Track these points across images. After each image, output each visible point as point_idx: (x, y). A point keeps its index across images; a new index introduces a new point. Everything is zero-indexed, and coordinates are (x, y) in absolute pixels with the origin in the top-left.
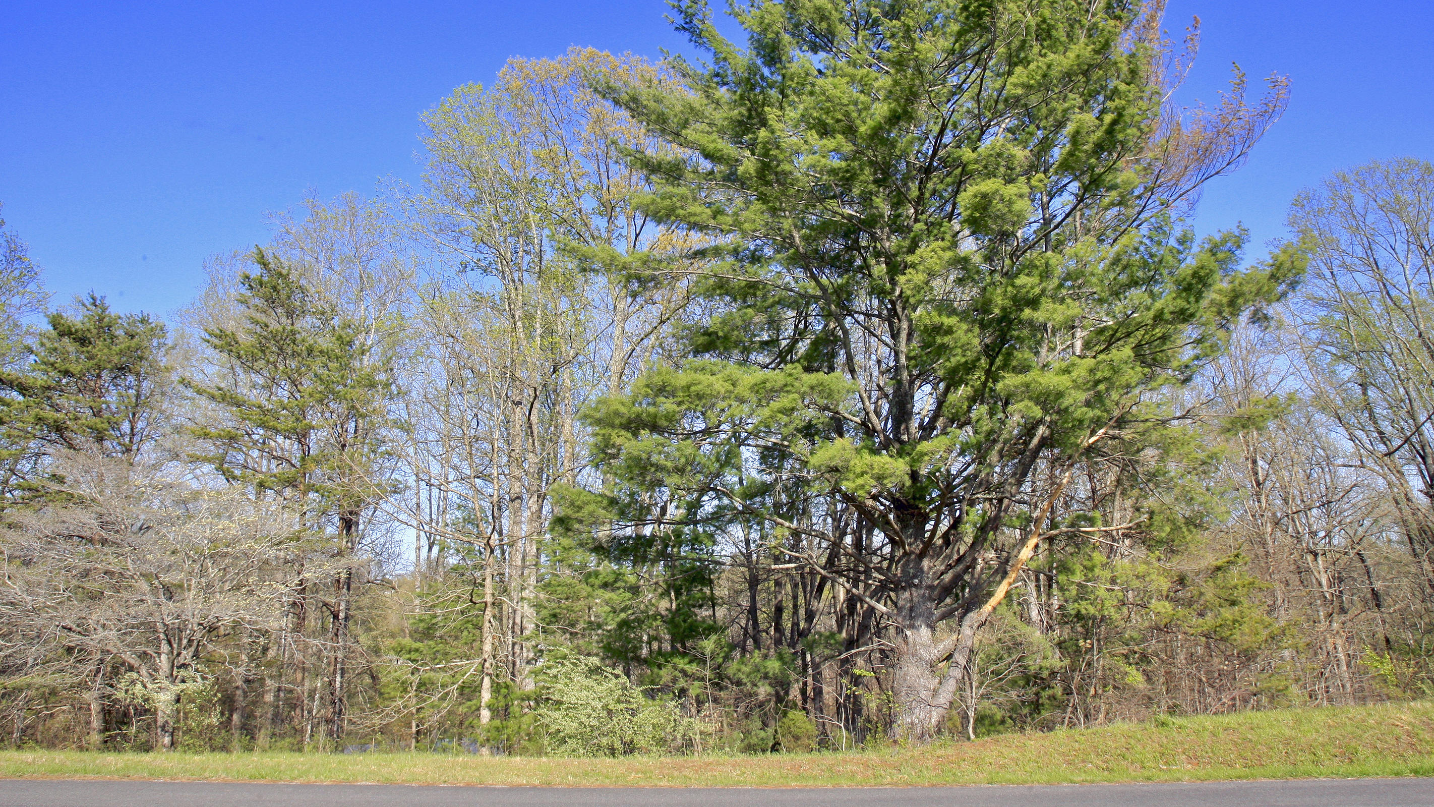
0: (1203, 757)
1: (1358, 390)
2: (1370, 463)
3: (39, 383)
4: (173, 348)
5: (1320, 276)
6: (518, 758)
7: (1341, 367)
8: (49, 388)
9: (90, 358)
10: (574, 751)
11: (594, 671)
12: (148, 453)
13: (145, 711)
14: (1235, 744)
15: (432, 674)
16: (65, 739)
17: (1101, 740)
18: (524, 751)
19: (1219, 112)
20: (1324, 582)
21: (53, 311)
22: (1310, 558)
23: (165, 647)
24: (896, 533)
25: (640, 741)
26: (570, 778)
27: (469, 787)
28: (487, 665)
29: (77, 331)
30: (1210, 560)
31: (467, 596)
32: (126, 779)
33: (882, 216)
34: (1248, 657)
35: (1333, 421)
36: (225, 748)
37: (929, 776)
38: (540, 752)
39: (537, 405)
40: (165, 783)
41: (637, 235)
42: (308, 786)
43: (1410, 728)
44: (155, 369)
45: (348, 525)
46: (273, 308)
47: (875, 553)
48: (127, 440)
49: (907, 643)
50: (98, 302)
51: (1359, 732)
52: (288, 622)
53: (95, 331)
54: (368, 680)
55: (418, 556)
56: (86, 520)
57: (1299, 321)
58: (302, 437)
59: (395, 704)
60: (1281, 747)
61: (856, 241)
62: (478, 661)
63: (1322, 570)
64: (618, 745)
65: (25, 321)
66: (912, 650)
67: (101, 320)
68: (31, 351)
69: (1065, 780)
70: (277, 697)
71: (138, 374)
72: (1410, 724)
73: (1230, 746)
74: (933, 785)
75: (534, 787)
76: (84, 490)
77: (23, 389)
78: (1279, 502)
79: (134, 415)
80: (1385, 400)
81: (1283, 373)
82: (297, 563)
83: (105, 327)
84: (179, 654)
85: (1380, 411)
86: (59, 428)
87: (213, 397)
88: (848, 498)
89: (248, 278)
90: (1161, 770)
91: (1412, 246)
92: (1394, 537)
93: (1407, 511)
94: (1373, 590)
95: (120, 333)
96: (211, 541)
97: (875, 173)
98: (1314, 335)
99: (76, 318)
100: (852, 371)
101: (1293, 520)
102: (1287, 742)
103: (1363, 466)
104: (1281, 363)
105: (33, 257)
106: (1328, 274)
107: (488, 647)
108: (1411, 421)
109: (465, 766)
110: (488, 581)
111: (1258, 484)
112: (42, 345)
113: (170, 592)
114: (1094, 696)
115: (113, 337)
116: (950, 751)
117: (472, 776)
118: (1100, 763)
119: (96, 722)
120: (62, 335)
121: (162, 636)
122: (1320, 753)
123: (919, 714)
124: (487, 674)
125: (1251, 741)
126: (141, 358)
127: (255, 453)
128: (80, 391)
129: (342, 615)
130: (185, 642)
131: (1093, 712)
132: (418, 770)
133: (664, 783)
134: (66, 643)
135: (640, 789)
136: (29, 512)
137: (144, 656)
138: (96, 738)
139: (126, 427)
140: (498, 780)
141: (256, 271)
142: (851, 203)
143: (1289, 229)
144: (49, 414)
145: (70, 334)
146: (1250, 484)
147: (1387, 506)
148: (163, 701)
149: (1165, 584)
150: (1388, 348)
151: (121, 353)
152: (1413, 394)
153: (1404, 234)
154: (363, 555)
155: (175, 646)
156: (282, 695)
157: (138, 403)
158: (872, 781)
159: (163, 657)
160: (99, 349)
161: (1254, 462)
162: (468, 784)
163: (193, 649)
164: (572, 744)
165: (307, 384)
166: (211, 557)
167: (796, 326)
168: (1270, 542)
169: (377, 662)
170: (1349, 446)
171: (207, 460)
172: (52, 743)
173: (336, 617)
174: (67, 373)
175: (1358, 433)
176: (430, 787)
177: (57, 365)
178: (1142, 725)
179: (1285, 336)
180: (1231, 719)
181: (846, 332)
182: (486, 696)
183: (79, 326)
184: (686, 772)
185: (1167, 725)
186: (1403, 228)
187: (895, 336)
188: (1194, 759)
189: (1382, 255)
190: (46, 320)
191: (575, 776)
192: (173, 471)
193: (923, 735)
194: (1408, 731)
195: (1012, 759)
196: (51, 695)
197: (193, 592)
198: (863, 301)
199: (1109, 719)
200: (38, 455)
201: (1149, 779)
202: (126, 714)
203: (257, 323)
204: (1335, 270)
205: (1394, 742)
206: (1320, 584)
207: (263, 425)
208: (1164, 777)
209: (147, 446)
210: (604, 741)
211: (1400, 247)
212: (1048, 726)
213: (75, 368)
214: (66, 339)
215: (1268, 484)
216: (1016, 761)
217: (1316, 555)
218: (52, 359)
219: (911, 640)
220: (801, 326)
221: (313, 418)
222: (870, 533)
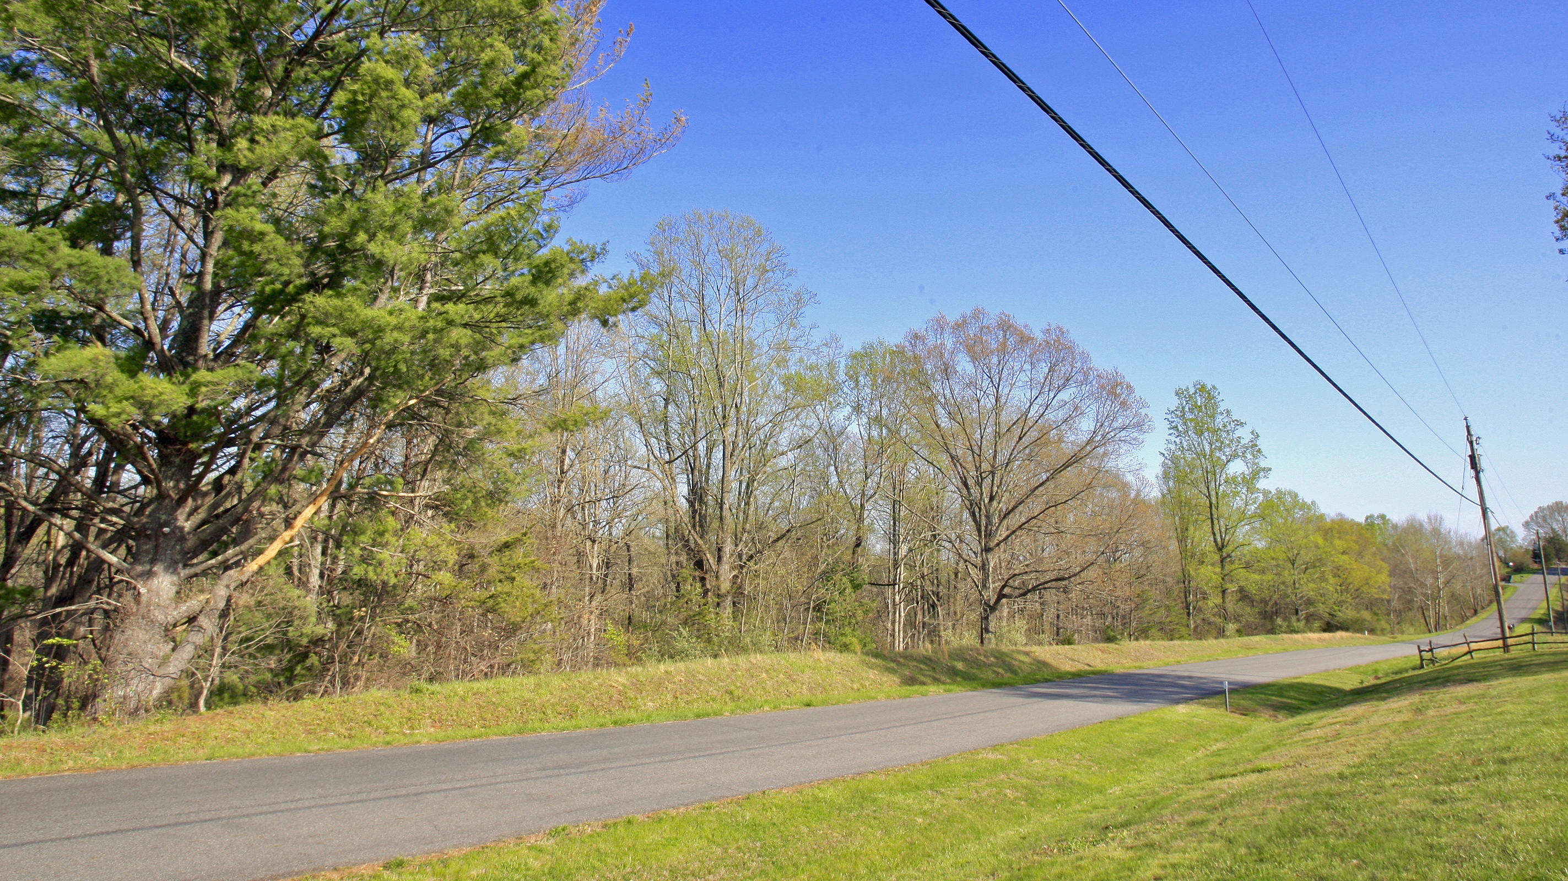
0: (447, 720)
1: (662, 403)
2: (655, 468)
5: (661, 298)
7: (655, 380)
14: (480, 707)
17: (350, 708)
19: (620, 119)
20: (595, 566)
22: (589, 543)
24: (152, 471)
30: (503, 536)
33: (228, 84)
34: (511, 630)
35: (635, 427)
37: (130, 755)
43: (621, 688)
47: (122, 492)
49: (138, 602)
51: (584, 692)
57: (634, 332)
60: (518, 708)
61: (184, 103)
63: (596, 555)
66: (143, 610)
69: (299, 750)
72: (623, 685)
73: (475, 709)
74: (133, 767)
78: (576, 491)
80: (679, 415)
81: (608, 375)
85: (674, 426)
88: (99, 425)
90: (404, 734)
91: (731, 292)
92: (658, 533)
93: (670, 511)
94: (630, 574)
97: (233, 31)
98: (642, 347)
100: (136, 264)
101: (583, 509)
102: (524, 704)
103: (648, 469)
104: (609, 366)
106: (666, 299)
108: (692, 438)
111: (562, 472)
114: (357, 664)
116: (168, 726)
118: (343, 731)
122: (549, 712)
123: (136, 686)
125: (494, 703)
131: (352, 680)
142: (190, 54)
143: (650, 247)
146: (554, 468)
147: (657, 506)
149: (451, 556)
150: (693, 373)
152: (699, 415)
153: (729, 279)
158: (46, 768)
161: (564, 452)
167: (72, 188)
168: (559, 527)
170: (643, 450)
175: (653, 440)
178: (397, 692)
179: (620, 345)
180: (482, 685)
181: (138, 211)
185: (421, 692)
186: (729, 275)
187: (208, 235)
188: (438, 722)
189: (709, 293)
193: (137, 709)
194: (620, 691)
195: (245, 732)
198: (176, 185)
199: (367, 687)
201: (388, 743)
204: (673, 294)
205: (607, 700)
206: (591, 566)
208: (403, 740)
211: (724, 290)
212: (297, 696)
215: (571, 473)
216: (248, 733)
217: (594, 542)
219: (144, 599)
220: (80, 190)
222: (119, 468)
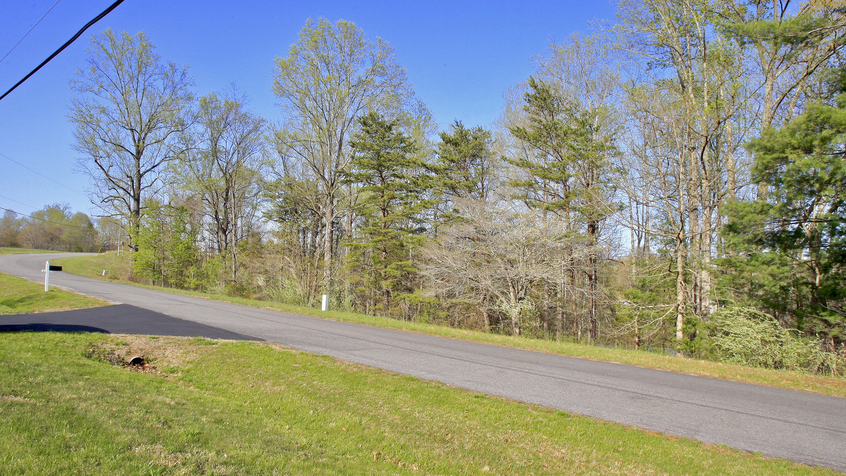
3: (442, 167)
4: (495, 142)
6: (703, 361)
8: (446, 169)
9: (460, 152)
10: (739, 361)
11: (754, 316)
12: (491, 197)
13: (505, 317)
15: (647, 311)
16: (476, 327)
18: (706, 358)
21: (441, 132)
23: (511, 289)
25: (787, 362)
26: (738, 376)
27: (673, 372)
28: (680, 308)
29: (452, 140)
31: (667, 268)
32: (504, 346)
36: (542, 337)
38: (716, 360)
39: (706, 148)
40: (520, 350)
41: (783, 12)
42: (585, 359)
44: (489, 154)
45: (593, 228)
46: (542, 111)
48: (481, 190)
50: (459, 124)
52: (567, 279)
53: (460, 139)
54: (609, 312)
55: (633, 246)
56: (470, 230)
58: (564, 182)
59: (626, 325)
62: (674, 306)
64: (770, 362)
65: (431, 139)
67: (461, 133)
68: (436, 153)
70: (563, 316)
71: (481, 158)
75: (715, 378)
76: (467, 216)
77: (436, 171)
79: (482, 178)
82: (569, 249)
83: (463, 135)
84: (518, 293)
86: (453, 188)
87: (518, 165)
89: (528, 95)
95: (471, 138)
96: (526, 238)
99: (451, 134)
105: (428, 107)
107: (680, 298)
109: (670, 361)
110: (679, 259)
112: (440, 149)
113: (512, 263)
115: (468, 141)
117: (676, 367)
119: (487, 322)
120: (447, 143)
121: (510, 284)
124: (680, 313)
126: (482, 149)
127: (540, 193)
128: (459, 169)
129: (593, 277)
130: (520, 287)
132: (643, 360)
133: (809, 389)
134: (472, 285)
135: (790, 391)
136: (448, 227)
137: (503, 293)
138: (487, 327)
139: (480, 184)
140: (692, 371)
141: (532, 92)
144: (448, 181)
145: (450, 142)
148: (514, 313)
151: (473, 148)
154: (601, 245)
155: (516, 289)
156: (565, 316)
157: (483, 173)
159: (512, 294)
160: (463, 147)
162: (673, 371)
163: (524, 290)
164: (737, 357)
165: (564, 152)
166: (527, 246)
169: (614, 302)
171: (518, 198)
172: (471, 327)
173: (591, 279)
174: (453, 161)
176: (651, 369)
177: (448, 158)
182: (680, 325)
183: (453, 137)
184: (827, 386)
190: (439, 137)
191: (742, 376)
192: (503, 205)
196: (468, 307)
197: (521, 264)
200: (446, 201)
202: (498, 319)
203: (536, 121)
207: (545, 177)
209: (491, 193)
210: (761, 358)
213: (455, 158)
214: (449, 145)
218: (445, 155)
221: (571, 171)
